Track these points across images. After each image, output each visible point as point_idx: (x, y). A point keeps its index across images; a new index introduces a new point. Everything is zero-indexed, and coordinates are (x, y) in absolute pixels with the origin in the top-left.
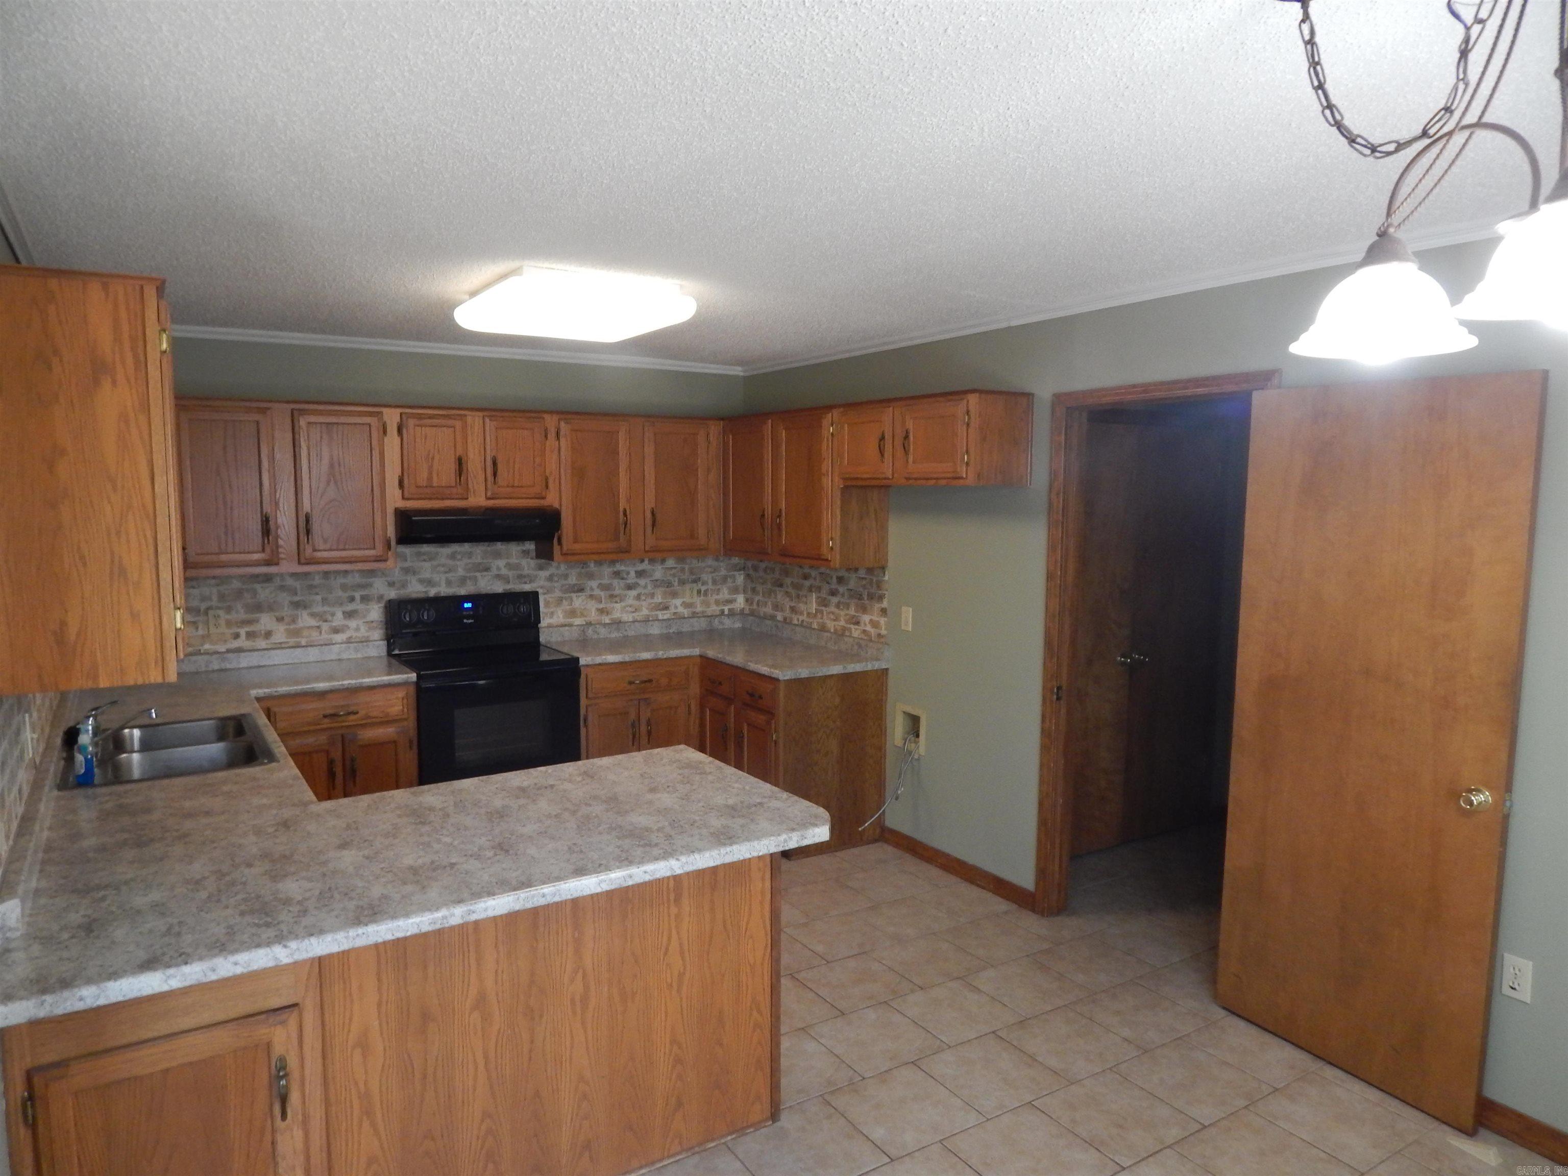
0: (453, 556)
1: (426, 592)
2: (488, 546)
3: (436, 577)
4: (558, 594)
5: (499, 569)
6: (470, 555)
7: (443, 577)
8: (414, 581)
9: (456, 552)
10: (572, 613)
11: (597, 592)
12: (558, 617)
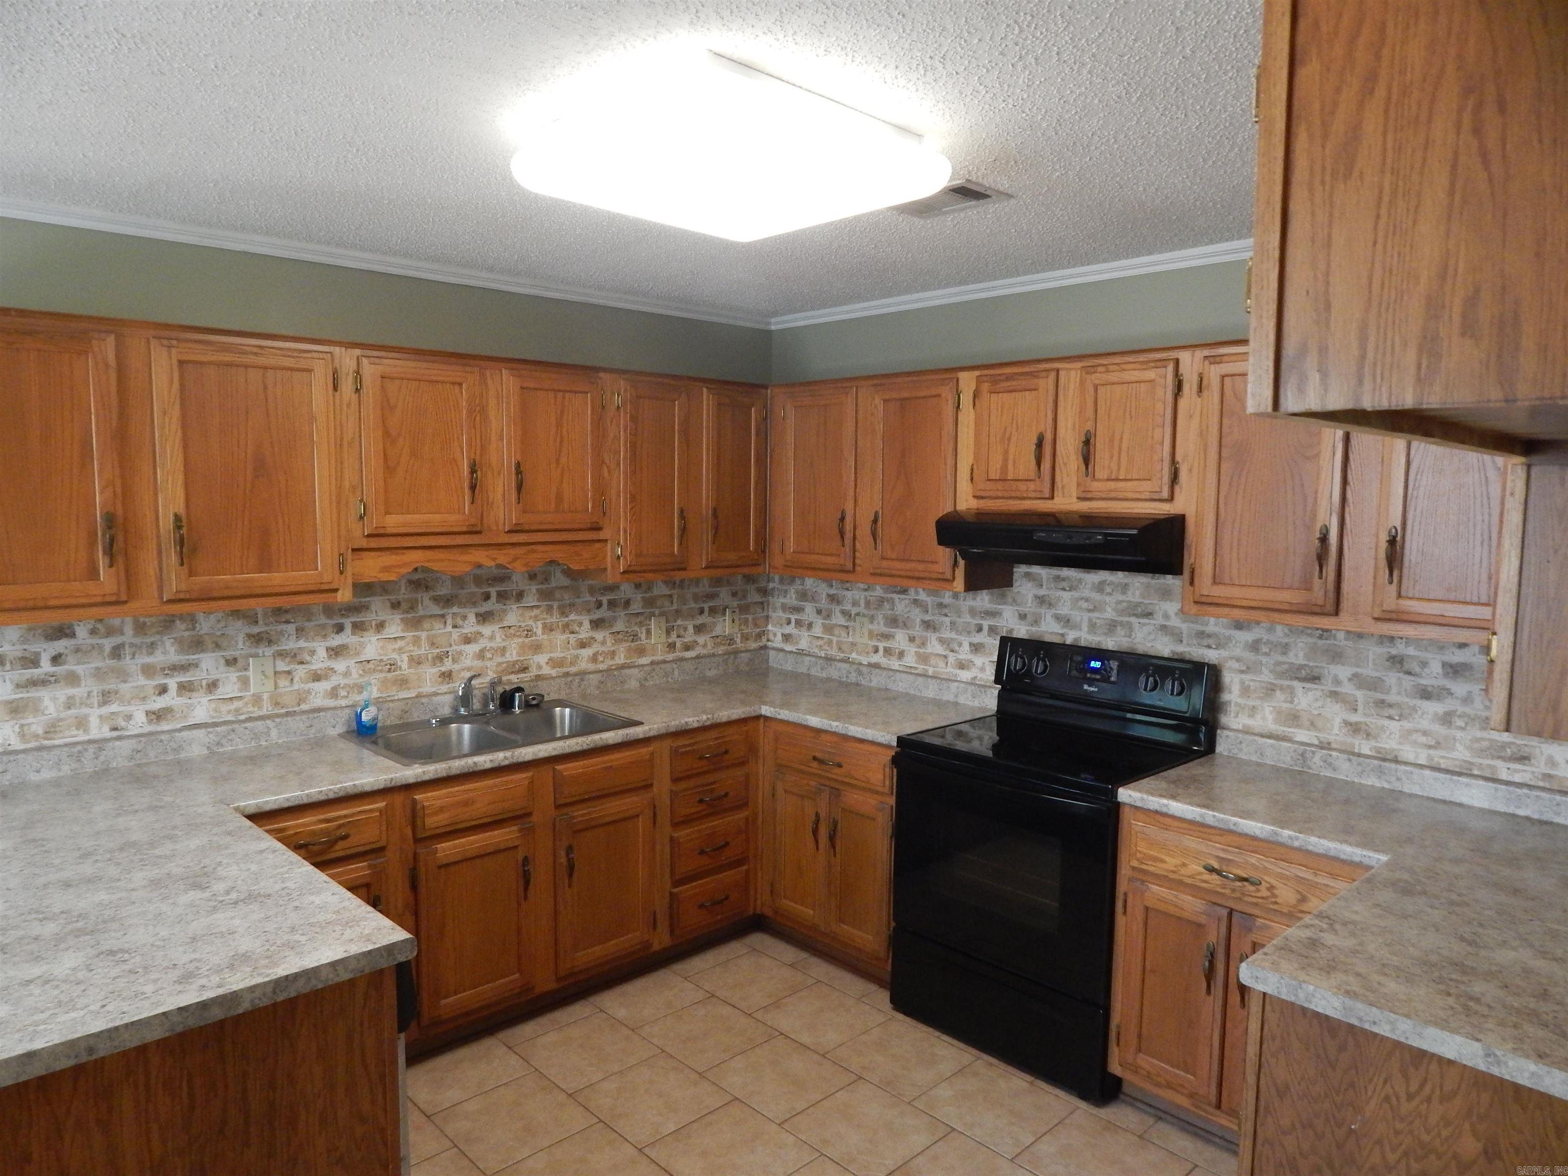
0: (1100, 587)
1: (1063, 635)
2: (1152, 578)
3: (1076, 616)
4: (1266, 676)
5: (1166, 616)
6: (1125, 588)
7: (1086, 616)
8: (1049, 618)
9: (1105, 581)
10: (1294, 718)
11: (1347, 688)
12: (1264, 718)
